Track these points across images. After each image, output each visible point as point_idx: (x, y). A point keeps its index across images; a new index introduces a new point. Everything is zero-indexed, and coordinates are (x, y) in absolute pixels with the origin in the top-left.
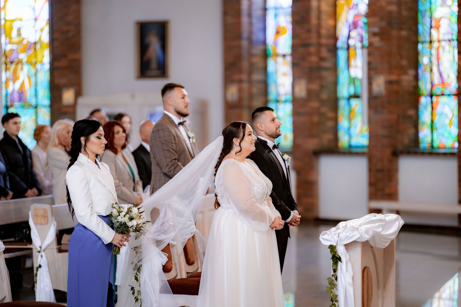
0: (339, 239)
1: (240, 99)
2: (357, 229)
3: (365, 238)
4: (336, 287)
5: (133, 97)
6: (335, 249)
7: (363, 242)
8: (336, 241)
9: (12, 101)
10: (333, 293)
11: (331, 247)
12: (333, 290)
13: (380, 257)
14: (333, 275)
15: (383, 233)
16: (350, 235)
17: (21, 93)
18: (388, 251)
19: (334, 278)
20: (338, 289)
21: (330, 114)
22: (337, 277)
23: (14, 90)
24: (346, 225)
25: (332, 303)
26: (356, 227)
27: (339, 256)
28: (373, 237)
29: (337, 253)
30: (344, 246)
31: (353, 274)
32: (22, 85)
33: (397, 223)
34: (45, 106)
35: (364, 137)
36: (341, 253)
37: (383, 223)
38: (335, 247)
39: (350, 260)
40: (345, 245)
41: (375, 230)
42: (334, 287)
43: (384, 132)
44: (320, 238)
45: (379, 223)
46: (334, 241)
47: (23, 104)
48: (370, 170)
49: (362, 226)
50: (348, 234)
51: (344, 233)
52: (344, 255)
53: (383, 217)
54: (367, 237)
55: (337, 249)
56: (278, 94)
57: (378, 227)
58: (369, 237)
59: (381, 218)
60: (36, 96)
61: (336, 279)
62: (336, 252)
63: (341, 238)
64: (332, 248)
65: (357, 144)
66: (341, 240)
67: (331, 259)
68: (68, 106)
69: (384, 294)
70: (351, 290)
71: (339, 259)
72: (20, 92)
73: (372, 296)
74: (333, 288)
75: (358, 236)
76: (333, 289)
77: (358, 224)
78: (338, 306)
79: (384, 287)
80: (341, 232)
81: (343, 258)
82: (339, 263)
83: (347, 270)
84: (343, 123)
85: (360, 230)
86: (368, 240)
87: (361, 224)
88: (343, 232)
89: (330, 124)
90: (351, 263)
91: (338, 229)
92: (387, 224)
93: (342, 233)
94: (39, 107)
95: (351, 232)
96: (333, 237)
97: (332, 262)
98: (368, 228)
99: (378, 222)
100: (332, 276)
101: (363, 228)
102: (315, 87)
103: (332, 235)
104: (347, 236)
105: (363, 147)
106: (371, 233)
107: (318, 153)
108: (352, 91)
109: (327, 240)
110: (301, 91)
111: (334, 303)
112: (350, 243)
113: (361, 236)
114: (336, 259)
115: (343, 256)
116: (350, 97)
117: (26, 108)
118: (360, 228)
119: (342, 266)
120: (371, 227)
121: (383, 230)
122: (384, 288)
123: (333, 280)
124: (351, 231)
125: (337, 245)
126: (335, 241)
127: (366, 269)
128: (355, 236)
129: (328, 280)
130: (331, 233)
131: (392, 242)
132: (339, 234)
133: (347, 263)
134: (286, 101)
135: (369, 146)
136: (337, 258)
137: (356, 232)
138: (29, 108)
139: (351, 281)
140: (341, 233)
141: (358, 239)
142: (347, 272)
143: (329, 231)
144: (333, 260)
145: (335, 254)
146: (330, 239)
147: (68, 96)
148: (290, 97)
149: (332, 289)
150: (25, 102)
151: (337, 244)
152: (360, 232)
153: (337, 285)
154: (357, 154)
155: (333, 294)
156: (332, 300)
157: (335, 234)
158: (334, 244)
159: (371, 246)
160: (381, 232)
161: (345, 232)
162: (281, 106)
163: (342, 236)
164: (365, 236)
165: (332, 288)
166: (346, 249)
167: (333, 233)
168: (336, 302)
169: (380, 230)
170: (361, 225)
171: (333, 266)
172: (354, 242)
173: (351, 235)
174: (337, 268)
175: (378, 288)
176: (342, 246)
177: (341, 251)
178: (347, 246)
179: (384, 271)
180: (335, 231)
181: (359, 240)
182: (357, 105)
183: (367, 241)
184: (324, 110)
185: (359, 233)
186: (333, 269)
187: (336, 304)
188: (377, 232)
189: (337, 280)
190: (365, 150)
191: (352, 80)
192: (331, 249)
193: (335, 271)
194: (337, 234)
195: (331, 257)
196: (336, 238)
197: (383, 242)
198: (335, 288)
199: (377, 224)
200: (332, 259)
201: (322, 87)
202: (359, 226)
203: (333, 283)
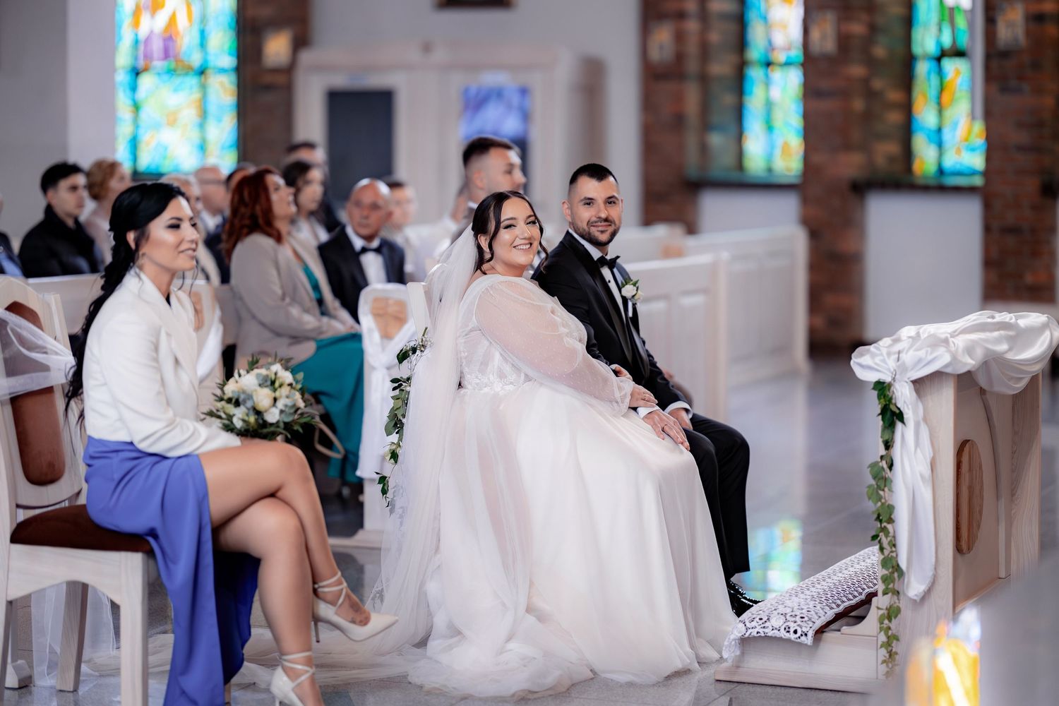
0: (899, 367)
1: (680, 57)
2: (946, 341)
3: (966, 364)
4: (891, 484)
5: (427, 48)
6: (889, 390)
7: (959, 376)
8: (892, 370)
9: (148, 57)
10: (883, 501)
11: (880, 387)
12: (881, 493)
13: (1002, 416)
14: (882, 457)
15: (1010, 356)
16: (926, 356)
17: (169, 38)
18: (1023, 402)
19: (884, 462)
20: (894, 490)
21: (895, 96)
22: (892, 461)
23: (152, 32)
24: (918, 334)
25: (879, 526)
26: (943, 336)
27: (899, 409)
28: (985, 364)
29: (893, 401)
30: (911, 384)
31: (932, 455)
32: (172, 20)
33: (1047, 333)
34: (222, 71)
35: (973, 150)
36: (905, 402)
37: (1011, 333)
38: (890, 385)
39: (925, 420)
40: (915, 382)
41: (990, 346)
42: (885, 486)
43: (1022, 137)
44: (852, 362)
45: (1002, 332)
46: (886, 371)
47: (173, 65)
48: (987, 229)
49: (957, 335)
50: (922, 353)
51: (911, 352)
52: (910, 407)
53: (1011, 319)
54: (969, 363)
55: (893, 392)
56: (771, 47)
57: (998, 341)
58: (973, 362)
59: (1007, 320)
60: (203, 44)
61: (891, 466)
62: (891, 399)
63: (904, 363)
64: (882, 388)
65: (958, 167)
66: (903, 368)
67: (879, 415)
68: (276, 71)
69: (1013, 512)
70: (926, 494)
71: (900, 416)
72: (167, 35)
73: (981, 512)
74: (882, 487)
75: (946, 359)
76: (883, 490)
77: (949, 332)
78: (894, 532)
79: (1013, 493)
80: (904, 349)
81: (908, 414)
82: (899, 425)
83: (917, 444)
84: (926, 116)
85: (952, 344)
86: (973, 370)
87: (955, 332)
88: (910, 348)
89: (894, 117)
90: (928, 426)
91: (898, 340)
92: (1020, 337)
93: (906, 353)
94: (209, 72)
95: (929, 349)
96: (884, 361)
97: (881, 423)
98: (973, 341)
99: (998, 330)
100: (880, 460)
101: (960, 342)
102: (857, 28)
103: (882, 355)
104: (920, 360)
105: (973, 173)
106: (979, 353)
107: (861, 188)
108: (947, 41)
109: (869, 368)
110: (825, 39)
111: (885, 527)
112: (927, 376)
113: (954, 358)
114: (891, 416)
115: (909, 409)
116: (942, 55)
117: (179, 75)
118: (953, 339)
119: (905, 434)
120: (980, 339)
121: (1010, 349)
122: (1013, 495)
123: (883, 468)
124: (928, 347)
125: (894, 381)
126: (889, 370)
127: (967, 445)
128: (941, 360)
129: (869, 469)
130: (878, 352)
131: (1034, 379)
132: (899, 353)
133: (917, 425)
134: (788, 64)
135: (986, 174)
136: (893, 413)
137: (942, 350)
138: (187, 74)
139: (927, 471)
140: (904, 352)
141: (947, 366)
142: (918, 450)
143: (876, 348)
144: (883, 419)
145: (889, 405)
146: (876, 367)
147: (277, 47)
148: (797, 54)
149: (881, 490)
150: (178, 60)
151: (894, 379)
152: (953, 349)
153: (892, 481)
154: (957, 190)
155: (883, 504)
156: (878, 518)
157: (889, 354)
158: (888, 379)
159: (981, 388)
160: (1006, 352)
161: (913, 348)
162: (777, 75)
163: (908, 358)
164: (964, 360)
165: (879, 488)
166: (917, 391)
167: (884, 351)
168: (889, 523)
169: (1003, 347)
170: (954, 334)
171: (883, 431)
172: (937, 376)
173: (930, 358)
174: (892, 438)
175: (998, 497)
176: (906, 384)
177: (904, 396)
178: (918, 384)
179: (1014, 453)
180: (890, 346)
181: (949, 370)
182: (958, 72)
183: (969, 372)
184: (878, 84)
185: (949, 351)
186: (883, 442)
187: (889, 527)
188: (994, 352)
189: (893, 468)
190: (978, 181)
191: (947, 13)
192: (880, 390)
193: (888, 445)
194: (895, 353)
195: (879, 412)
196: (892, 363)
197: (1011, 378)
198: (886, 489)
199: (996, 334)
200: (880, 417)
201: (873, 29)
202: (949, 336)
203: (882, 475)
